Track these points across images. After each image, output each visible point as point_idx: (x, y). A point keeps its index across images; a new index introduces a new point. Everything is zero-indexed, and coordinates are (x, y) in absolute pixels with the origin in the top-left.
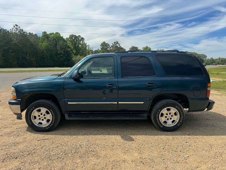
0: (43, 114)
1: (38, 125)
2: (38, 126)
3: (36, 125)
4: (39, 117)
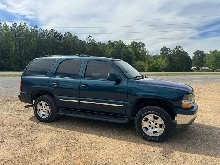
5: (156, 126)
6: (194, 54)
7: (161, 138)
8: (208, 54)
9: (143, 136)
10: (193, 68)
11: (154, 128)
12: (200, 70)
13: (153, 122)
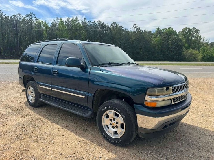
5: (117, 125)
7: (120, 141)
9: (103, 135)
11: (115, 127)
13: (114, 120)
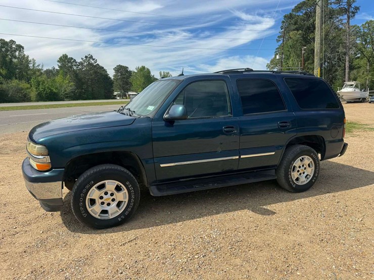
0: (109, 193)
1: (99, 216)
2: (99, 218)
3: (97, 216)
4: (101, 201)
6: (115, 71)
8: (134, 72)
10: (115, 93)
12: (126, 96)
